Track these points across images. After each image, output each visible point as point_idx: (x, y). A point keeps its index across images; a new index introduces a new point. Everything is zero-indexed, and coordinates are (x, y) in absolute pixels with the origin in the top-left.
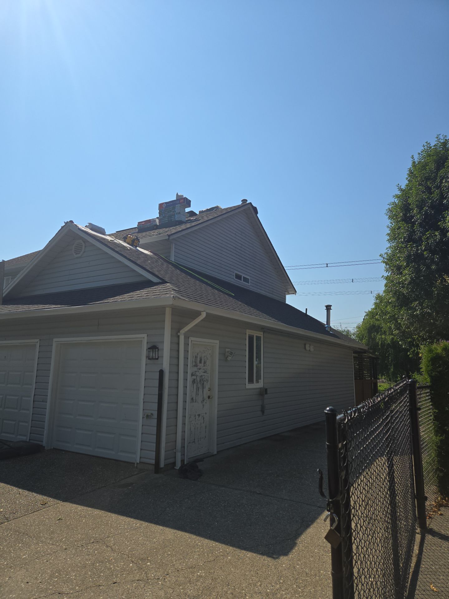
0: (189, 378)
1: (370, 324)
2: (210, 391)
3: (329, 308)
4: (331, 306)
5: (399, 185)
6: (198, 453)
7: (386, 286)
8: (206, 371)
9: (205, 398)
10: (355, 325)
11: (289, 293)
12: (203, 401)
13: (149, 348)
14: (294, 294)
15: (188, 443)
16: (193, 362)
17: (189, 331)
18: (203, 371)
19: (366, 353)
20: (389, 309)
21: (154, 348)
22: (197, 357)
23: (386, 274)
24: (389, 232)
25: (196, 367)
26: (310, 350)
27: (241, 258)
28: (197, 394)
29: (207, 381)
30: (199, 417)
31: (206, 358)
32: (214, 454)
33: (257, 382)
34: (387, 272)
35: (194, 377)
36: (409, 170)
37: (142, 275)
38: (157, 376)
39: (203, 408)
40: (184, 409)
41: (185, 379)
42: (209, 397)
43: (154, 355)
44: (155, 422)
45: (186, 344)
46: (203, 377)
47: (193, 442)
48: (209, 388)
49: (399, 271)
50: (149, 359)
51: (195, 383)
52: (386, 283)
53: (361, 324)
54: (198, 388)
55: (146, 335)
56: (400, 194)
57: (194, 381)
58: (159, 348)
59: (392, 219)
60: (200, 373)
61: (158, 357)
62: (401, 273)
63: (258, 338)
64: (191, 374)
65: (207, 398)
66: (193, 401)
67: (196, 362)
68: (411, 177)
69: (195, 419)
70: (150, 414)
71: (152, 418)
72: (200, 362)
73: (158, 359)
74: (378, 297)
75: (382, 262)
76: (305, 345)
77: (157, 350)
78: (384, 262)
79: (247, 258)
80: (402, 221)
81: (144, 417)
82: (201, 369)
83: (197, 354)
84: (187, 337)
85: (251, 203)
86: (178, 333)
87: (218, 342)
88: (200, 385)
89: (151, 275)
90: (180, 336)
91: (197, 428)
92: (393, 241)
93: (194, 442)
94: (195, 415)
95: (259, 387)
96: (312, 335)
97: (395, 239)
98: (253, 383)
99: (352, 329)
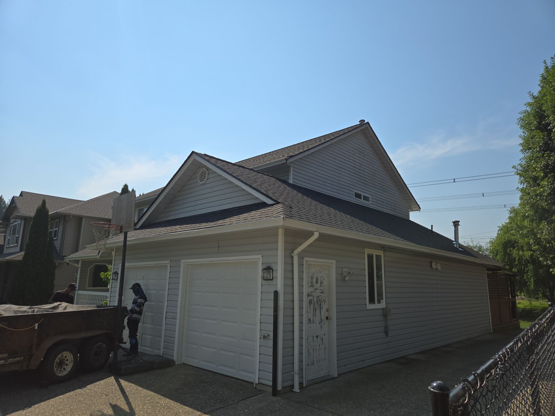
0: (305, 299)
1: (505, 239)
2: (328, 312)
3: (457, 223)
4: (459, 222)
5: (530, 92)
6: (317, 376)
7: (521, 198)
8: (323, 292)
9: (323, 320)
10: (488, 240)
11: (412, 210)
12: (321, 322)
13: (264, 269)
14: (418, 210)
15: (306, 365)
16: (309, 282)
17: (303, 251)
18: (320, 291)
19: (501, 270)
20: (526, 223)
21: (268, 269)
22: (313, 277)
23: (521, 187)
24: (522, 142)
25: (312, 287)
26: (437, 268)
27: (360, 177)
28: (314, 315)
29: (325, 301)
30: (317, 339)
31: (322, 278)
32: (335, 376)
33: (379, 302)
34: (521, 184)
35: (311, 298)
36: (541, 76)
37: (257, 198)
38: (272, 296)
39: (321, 329)
40: (301, 330)
41: (301, 300)
42: (327, 318)
43: (268, 276)
44: (271, 343)
45: (301, 265)
46: (320, 298)
47: (311, 364)
48: (327, 309)
49: (536, 183)
50: (264, 280)
51: (312, 303)
52: (522, 195)
53: (495, 239)
54: (315, 309)
55: (261, 256)
56: (533, 101)
57: (310, 302)
58: (273, 269)
59: (524, 128)
60: (316, 294)
61: (273, 278)
62: (539, 185)
63: (378, 258)
64: (306, 294)
65: (325, 319)
66: (310, 322)
67: (312, 283)
68: (544, 83)
69: (313, 340)
70: (266, 335)
71: (269, 339)
72: (317, 282)
73: (272, 280)
74: (513, 211)
75: (515, 173)
76: (431, 263)
77: (271, 271)
78: (518, 174)
79: (367, 177)
80: (537, 130)
81: (262, 338)
82: (317, 289)
83: (313, 274)
84: (301, 257)
85: (368, 123)
86: (292, 254)
87: (334, 261)
88: (317, 306)
89: (266, 198)
90: (294, 257)
91: (316, 350)
92: (527, 151)
93: (313, 364)
94: (313, 337)
95: (381, 308)
96: (438, 253)
97: (530, 149)
98: (375, 303)
99: (484, 244)
